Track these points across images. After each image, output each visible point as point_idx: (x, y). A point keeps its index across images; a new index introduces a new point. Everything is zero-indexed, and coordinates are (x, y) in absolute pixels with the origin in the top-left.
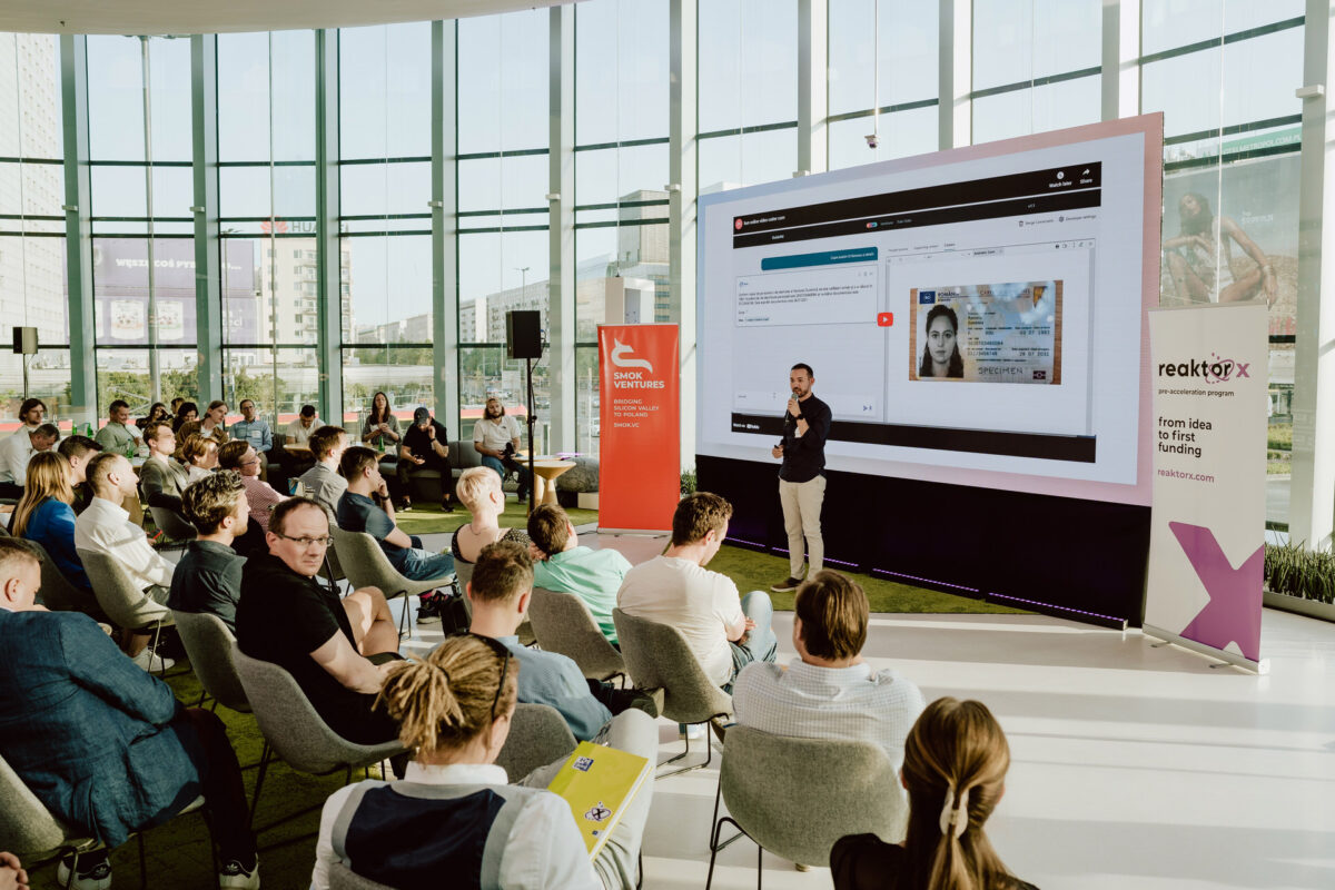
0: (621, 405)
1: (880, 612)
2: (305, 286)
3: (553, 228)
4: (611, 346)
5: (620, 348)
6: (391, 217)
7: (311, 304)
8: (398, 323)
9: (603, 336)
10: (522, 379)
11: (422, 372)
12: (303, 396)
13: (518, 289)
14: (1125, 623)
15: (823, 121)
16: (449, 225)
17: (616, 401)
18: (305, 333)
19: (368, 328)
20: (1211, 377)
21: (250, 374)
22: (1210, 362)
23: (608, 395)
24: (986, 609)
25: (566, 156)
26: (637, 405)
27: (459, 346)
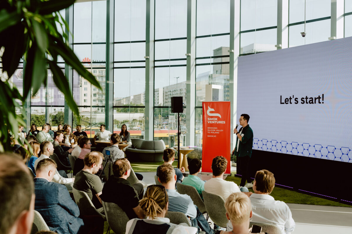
0: (210, 129)
1: (299, 204)
3: (188, 66)
4: (207, 109)
5: (210, 109)
6: (132, 62)
8: (130, 97)
9: (204, 105)
10: (176, 118)
11: (139, 115)
13: (175, 85)
16: (151, 65)
17: (208, 128)
18: (97, 101)
23: (206, 126)
24: (339, 205)
25: (193, 40)
26: (216, 129)
27: (154, 107)
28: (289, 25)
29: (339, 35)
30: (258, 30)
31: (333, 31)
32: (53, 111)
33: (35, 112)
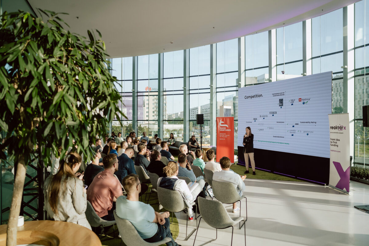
0: (221, 135)
2: (155, 104)
3: (211, 93)
4: (219, 122)
5: (221, 122)
6: (174, 91)
7: (157, 109)
9: (218, 119)
11: (180, 126)
12: (154, 132)
14: (325, 184)
15: (275, 66)
16: (187, 92)
17: (219, 134)
18: (155, 116)
19: (170, 114)
20: (339, 130)
21: (142, 126)
22: (339, 126)
23: (219, 132)
25: (214, 76)
26: (225, 135)
27: (190, 121)
28: (277, 65)
29: (309, 73)
30: (255, 69)
31: (305, 70)
32: (126, 124)
33: (115, 124)
